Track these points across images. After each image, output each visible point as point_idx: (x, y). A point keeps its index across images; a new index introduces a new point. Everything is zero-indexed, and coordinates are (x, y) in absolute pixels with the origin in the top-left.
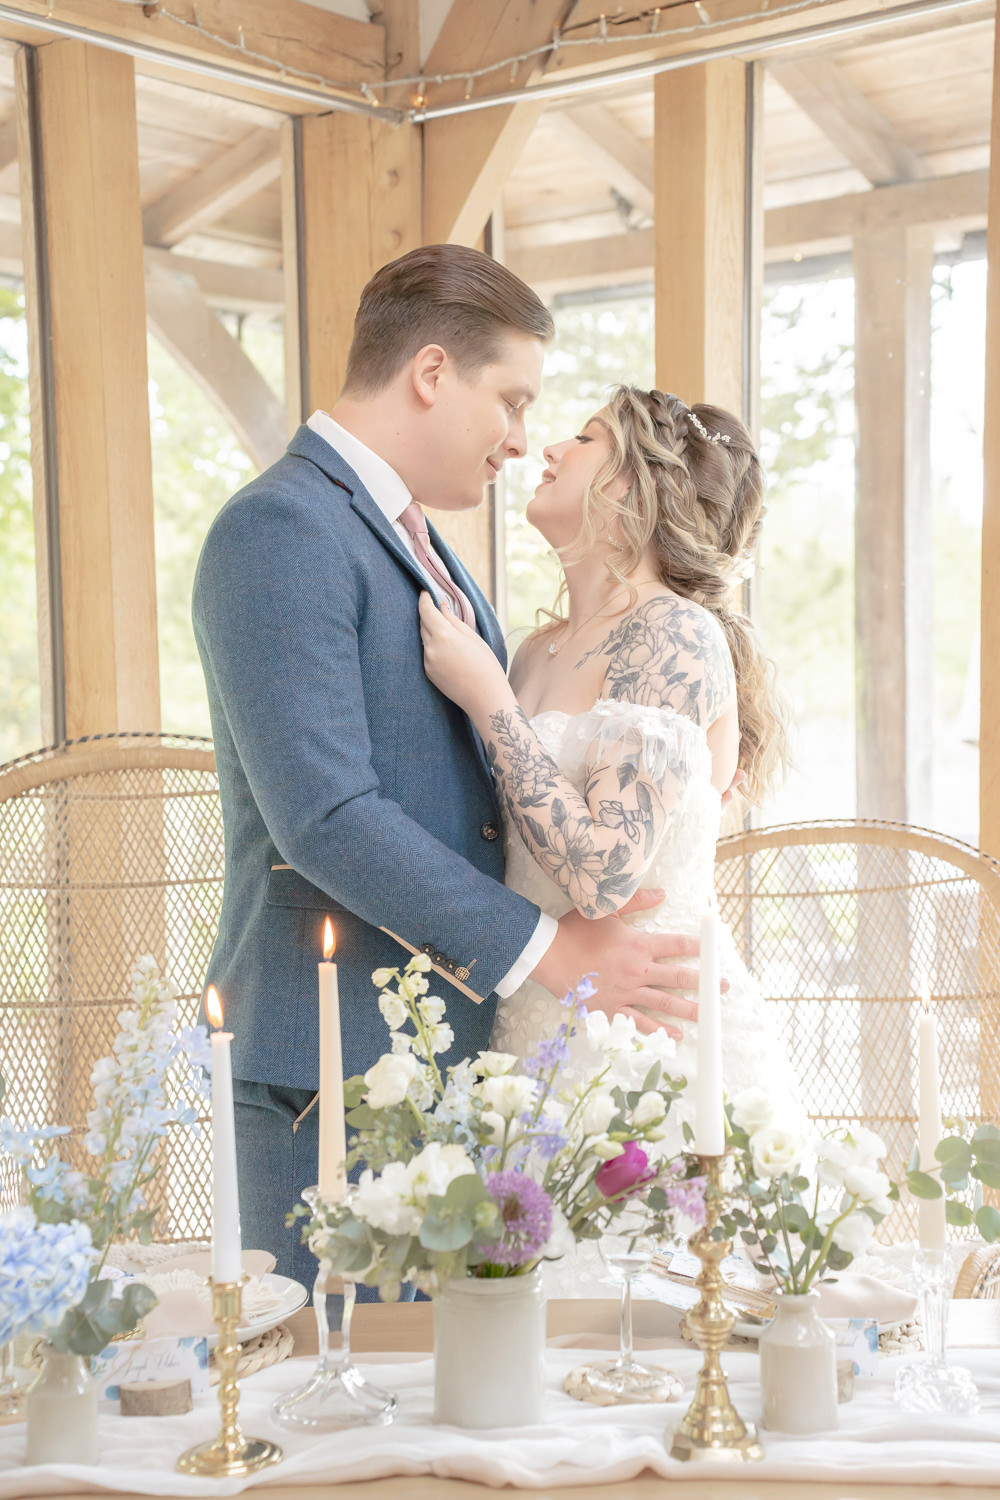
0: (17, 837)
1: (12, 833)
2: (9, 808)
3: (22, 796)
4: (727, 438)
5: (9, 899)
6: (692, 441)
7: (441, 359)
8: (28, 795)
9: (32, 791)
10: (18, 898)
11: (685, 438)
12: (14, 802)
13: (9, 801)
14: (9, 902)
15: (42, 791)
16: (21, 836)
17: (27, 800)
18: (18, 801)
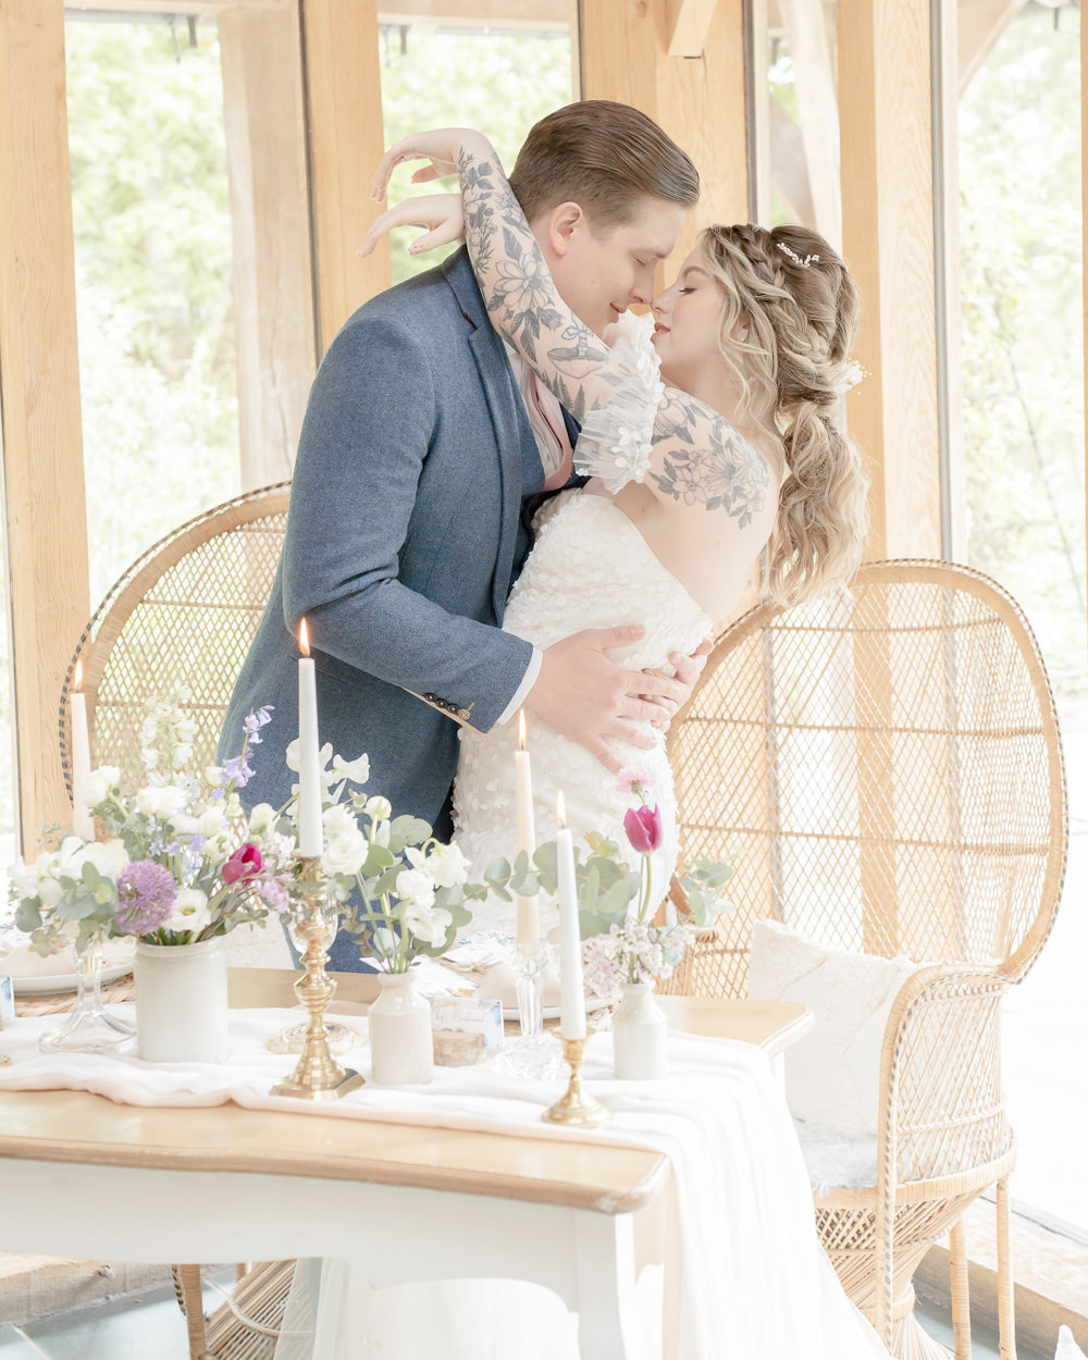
0: (230, 565)
1: (226, 562)
2: (224, 540)
3: (236, 530)
4: (816, 258)
5: (219, 617)
6: (788, 270)
7: (578, 215)
8: (241, 530)
9: (245, 526)
10: (227, 617)
11: (781, 269)
12: (229, 535)
13: (225, 534)
14: (219, 620)
15: (254, 526)
16: (234, 565)
17: (240, 534)
18: (233, 534)
